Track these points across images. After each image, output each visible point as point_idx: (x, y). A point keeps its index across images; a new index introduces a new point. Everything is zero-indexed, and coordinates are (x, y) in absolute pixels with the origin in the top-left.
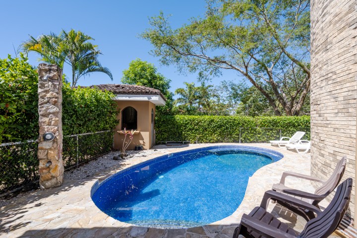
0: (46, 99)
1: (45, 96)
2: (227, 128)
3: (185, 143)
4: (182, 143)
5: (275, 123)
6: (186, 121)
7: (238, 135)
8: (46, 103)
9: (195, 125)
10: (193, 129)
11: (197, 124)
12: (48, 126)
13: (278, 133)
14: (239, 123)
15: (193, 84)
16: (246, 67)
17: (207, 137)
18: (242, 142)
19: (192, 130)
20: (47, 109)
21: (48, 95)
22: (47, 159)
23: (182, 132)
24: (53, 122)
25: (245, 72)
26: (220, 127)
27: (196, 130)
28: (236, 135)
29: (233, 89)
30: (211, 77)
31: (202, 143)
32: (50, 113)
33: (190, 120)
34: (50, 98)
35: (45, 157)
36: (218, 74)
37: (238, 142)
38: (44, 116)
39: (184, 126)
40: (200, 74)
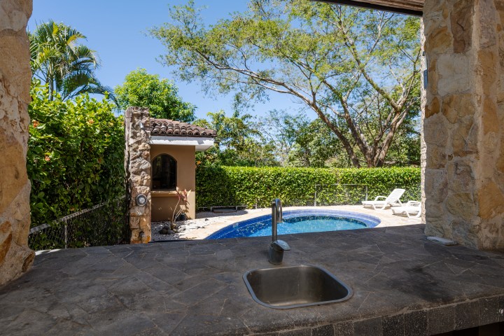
0: (139, 153)
1: (137, 148)
2: (299, 185)
3: (239, 209)
4: (235, 208)
5: (361, 178)
6: (242, 175)
7: (313, 194)
8: (138, 157)
9: (255, 181)
10: (252, 186)
11: (258, 179)
12: (140, 187)
13: (363, 191)
14: (315, 178)
15: (222, 113)
16: (314, 94)
17: (270, 199)
18: (318, 204)
19: (250, 188)
20: (140, 165)
21: (141, 147)
22: (140, 228)
23: (235, 192)
24: (145, 181)
25: (312, 101)
26: (289, 183)
27: (256, 188)
28: (310, 195)
29: (287, 123)
30: (252, 102)
31: (263, 207)
32: (142, 170)
33: (248, 174)
34: (142, 150)
35: (138, 227)
36: (263, 98)
37: (313, 205)
38: (136, 173)
39: (239, 183)
40: (238, 98)
